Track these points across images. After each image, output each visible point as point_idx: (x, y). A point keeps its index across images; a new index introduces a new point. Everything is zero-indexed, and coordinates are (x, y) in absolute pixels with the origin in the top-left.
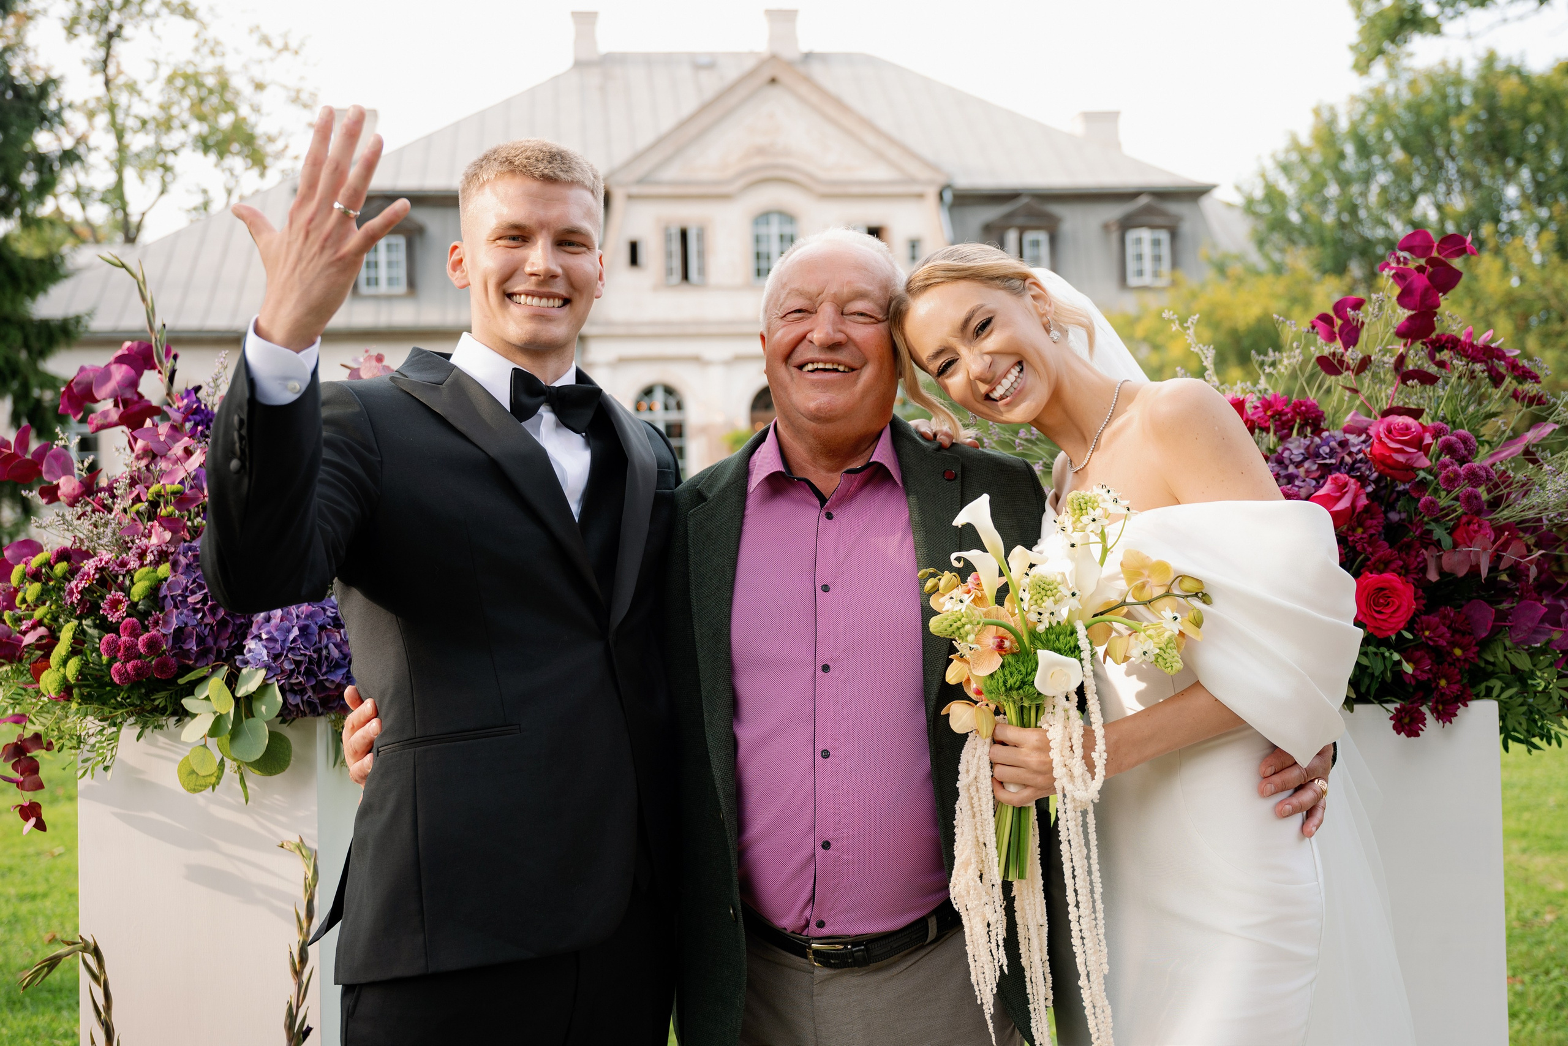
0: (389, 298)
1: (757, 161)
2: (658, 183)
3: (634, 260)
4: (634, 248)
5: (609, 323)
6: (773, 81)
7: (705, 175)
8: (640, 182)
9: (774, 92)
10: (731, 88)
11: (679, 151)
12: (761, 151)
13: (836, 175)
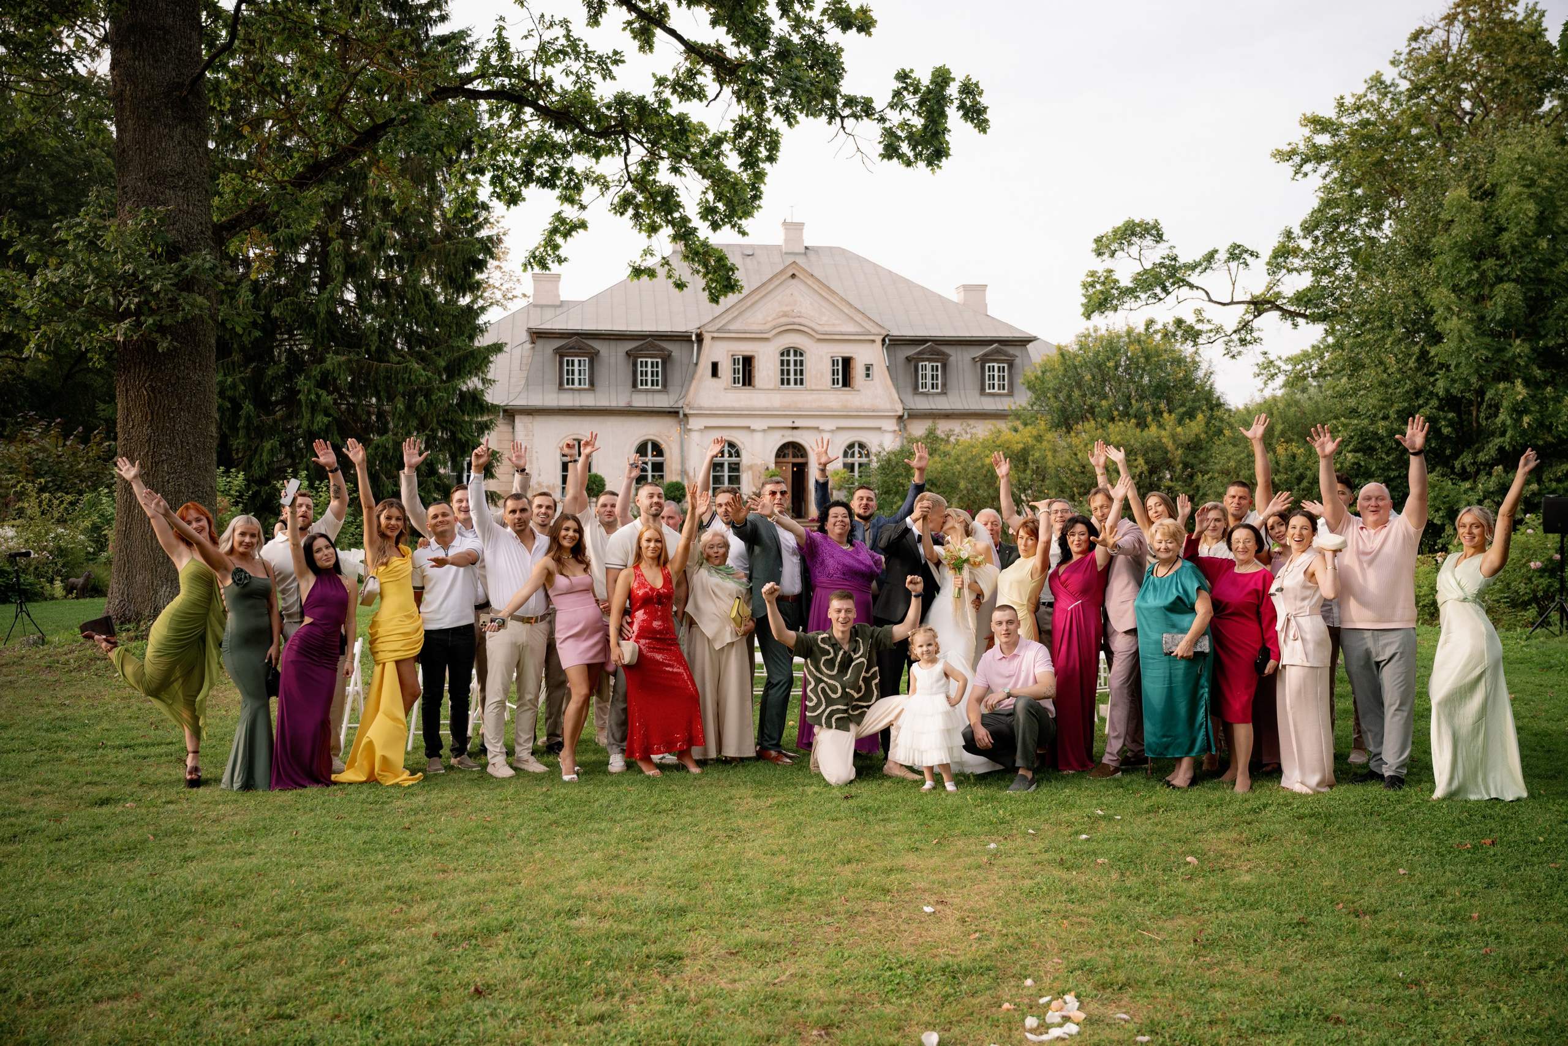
0: (579, 390)
1: (784, 320)
2: (729, 332)
3: (715, 372)
4: (715, 366)
5: (701, 408)
6: (793, 276)
7: (755, 327)
8: (718, 331)
9: (794, 281)
10: (771, 279)
11: (740, 314)
12: (785, 315)
13: (827, 329)
